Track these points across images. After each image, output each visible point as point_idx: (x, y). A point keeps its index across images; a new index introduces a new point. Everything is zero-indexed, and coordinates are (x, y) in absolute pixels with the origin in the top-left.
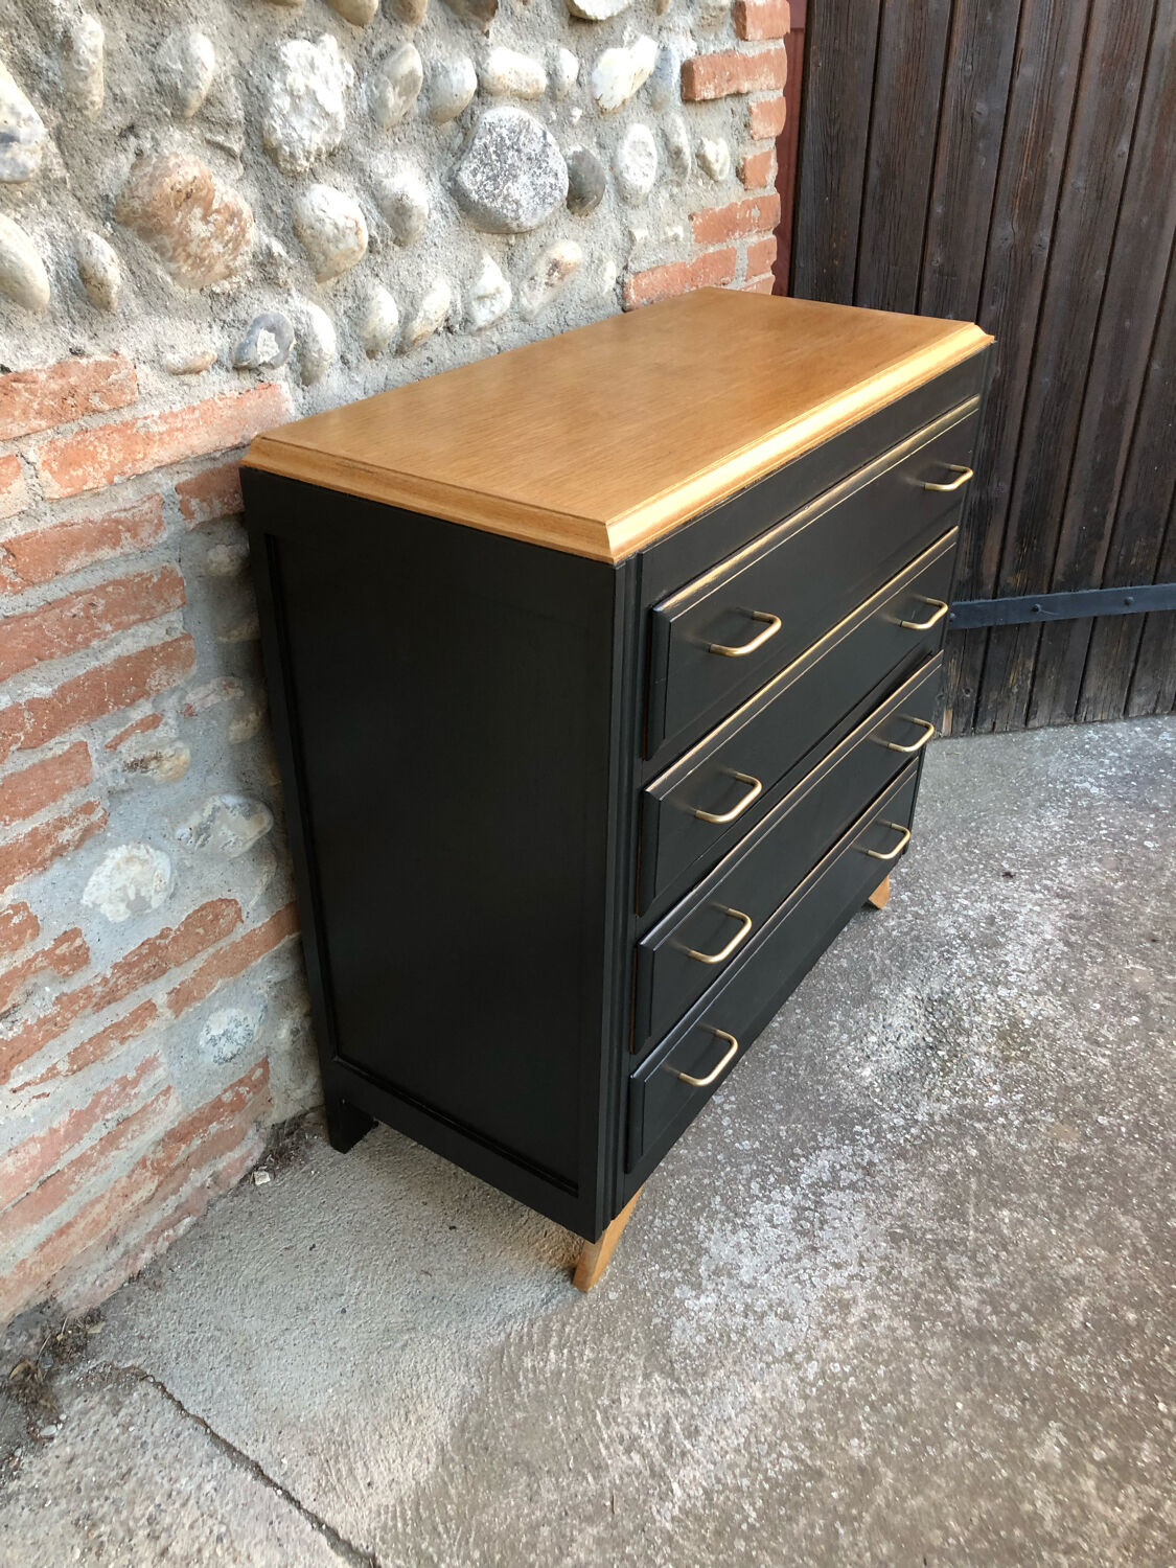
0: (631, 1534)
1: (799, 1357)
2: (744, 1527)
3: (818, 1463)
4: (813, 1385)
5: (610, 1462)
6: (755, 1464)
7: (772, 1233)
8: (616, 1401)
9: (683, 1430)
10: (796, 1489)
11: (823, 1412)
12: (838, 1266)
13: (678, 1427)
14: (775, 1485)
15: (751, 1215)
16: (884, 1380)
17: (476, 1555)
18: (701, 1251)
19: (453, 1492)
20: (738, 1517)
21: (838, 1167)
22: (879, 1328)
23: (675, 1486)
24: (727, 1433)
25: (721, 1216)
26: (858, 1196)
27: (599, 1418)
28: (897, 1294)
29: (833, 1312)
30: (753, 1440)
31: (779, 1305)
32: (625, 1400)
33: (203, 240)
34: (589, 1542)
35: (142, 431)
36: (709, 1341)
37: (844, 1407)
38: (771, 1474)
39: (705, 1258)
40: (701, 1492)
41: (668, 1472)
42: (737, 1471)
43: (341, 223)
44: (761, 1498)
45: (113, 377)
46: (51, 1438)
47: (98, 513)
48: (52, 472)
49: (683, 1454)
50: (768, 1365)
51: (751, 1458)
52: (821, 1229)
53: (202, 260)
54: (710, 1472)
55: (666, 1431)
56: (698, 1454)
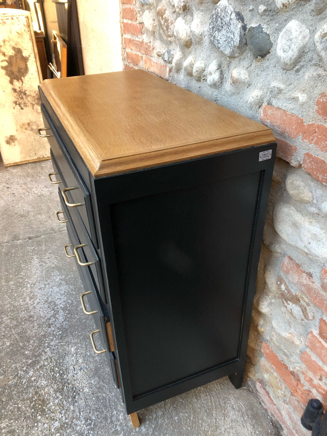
0: (38, 253)
1: (33, 285)
4: (27, 284)
7: (57, 297)
8: (57, 260)
10: (18, 272)
11: (22, 282)
12: (38, 303)
13: (43, 264)
15: (65, 297)
18: (67, 284)
21: (56, 320)
22: (21, 300)
23: (37, 260)
24: (35, 269)
25: (70, 291)
26: (46, 318)
28: (22, 308)
29: (33, 296)
31: (44, 289)
33: (163, 25)
34: (43, 248)
35: (152, 63)
36: (51, 275)
37: (18, 286)
39: (65, 284)
41: (40, 260)
49: (40, 263)
50: (37, 281)
52: (48, 306)
54: (33, 264)
55: (45, 263)
56: (37, 264)
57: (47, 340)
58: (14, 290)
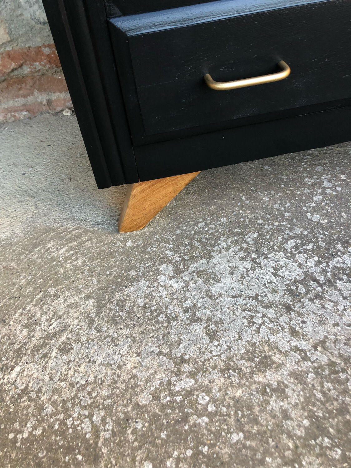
1: (186, 368)
2: (11, 436)
3: (105, 450)
4: (172, 394)
5: (11, 323)
6: (69, 405)
7: (269, 277)
8: (56, 296)
9: (63, 343)
10: (69, 450)
11: (155, 418)
12: (294, 333)
13: (63, 338)
14: (62, 433)
16: (231, 446)
18: (207, 256)
20: (17, 425)
22: (275, 404)
23: (18, 369)
24: (82, 369)
25: (245, 245)
27: (38, 297)
28: (323, 393)
29: (251, 360)
30: (89, 388)
31: (216, 323)
32: (61, 299)
36: (144, 307)
37: (175, 432)
38: (69, 422)
39: (204, 261)
40: (22, 387)
41: (24, 358)
42: (55, 397)
44: (44, 429)
49: (45, 356)
50: (160, 353)
51: (73, 398)
52: (311, 300)
54: (43, 381)
55: (55, 335)
56: (51, 363)
58: (197, 454)
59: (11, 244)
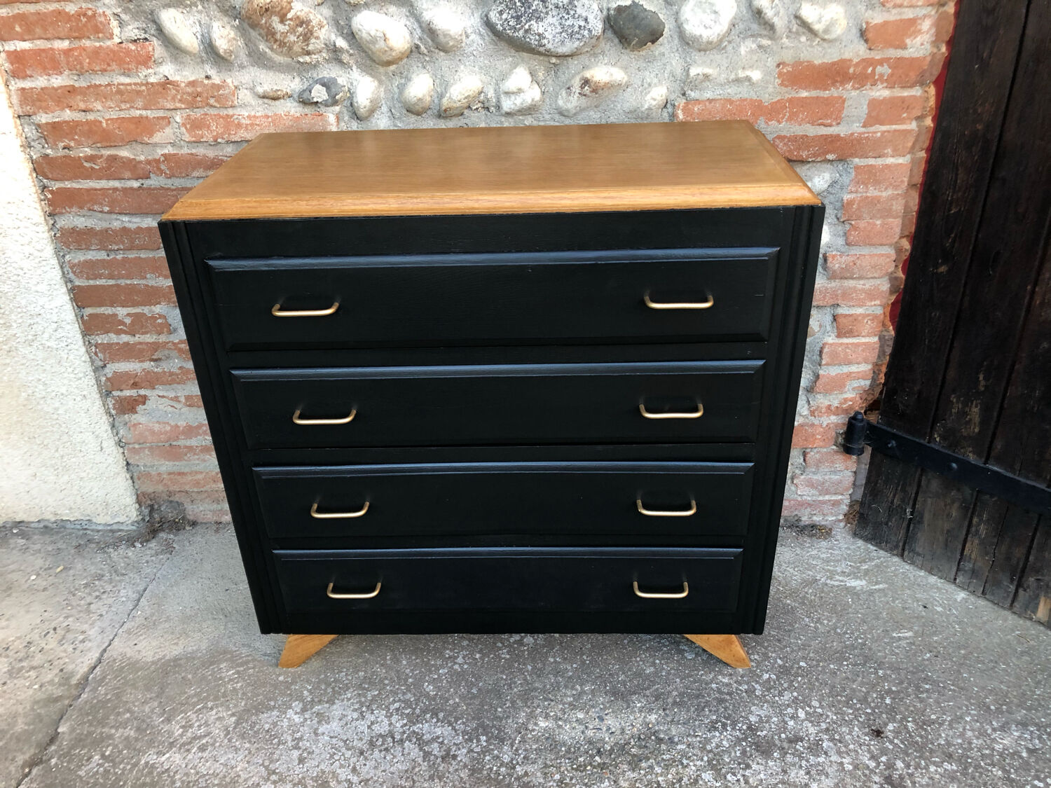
0: (135, 749)
1: (274, 777)
5: (174, 723)
7: (364, 728)
8: (212, 709)
9: (203, 744)
13: (204, 741)
15: (372, 713)
17: (109, 697)
18: (331, 702)
19: (139, 673)
21: (441, 740)
23: (167, 755)
24: (208, 764)
25: (363, 699)
26: (420, 760)
27: (198, 707)
29: (316, 781)
30: (207, 777)
31: (309, 753)
32: (214, 712)
33: (283, 33)
34: (126, 735)
35: (236, 122)
36: (268, 731)
39: (327, 705)
40: (166, 768)
41: (174, 749)
42: (185, 778)
43: (373, 33)
45: (221, 92)
46: (134, 547)
47: (211, 153)
48: (186, 128)
49: (188, 750)
50: (263, 764)
51: (195, 781)
52: (381, 751)
53: (285, 43)
54: (180, 766)
55: (200, 737)
56: (190, 756)
57: (491, 769)
59: (194, 658)
